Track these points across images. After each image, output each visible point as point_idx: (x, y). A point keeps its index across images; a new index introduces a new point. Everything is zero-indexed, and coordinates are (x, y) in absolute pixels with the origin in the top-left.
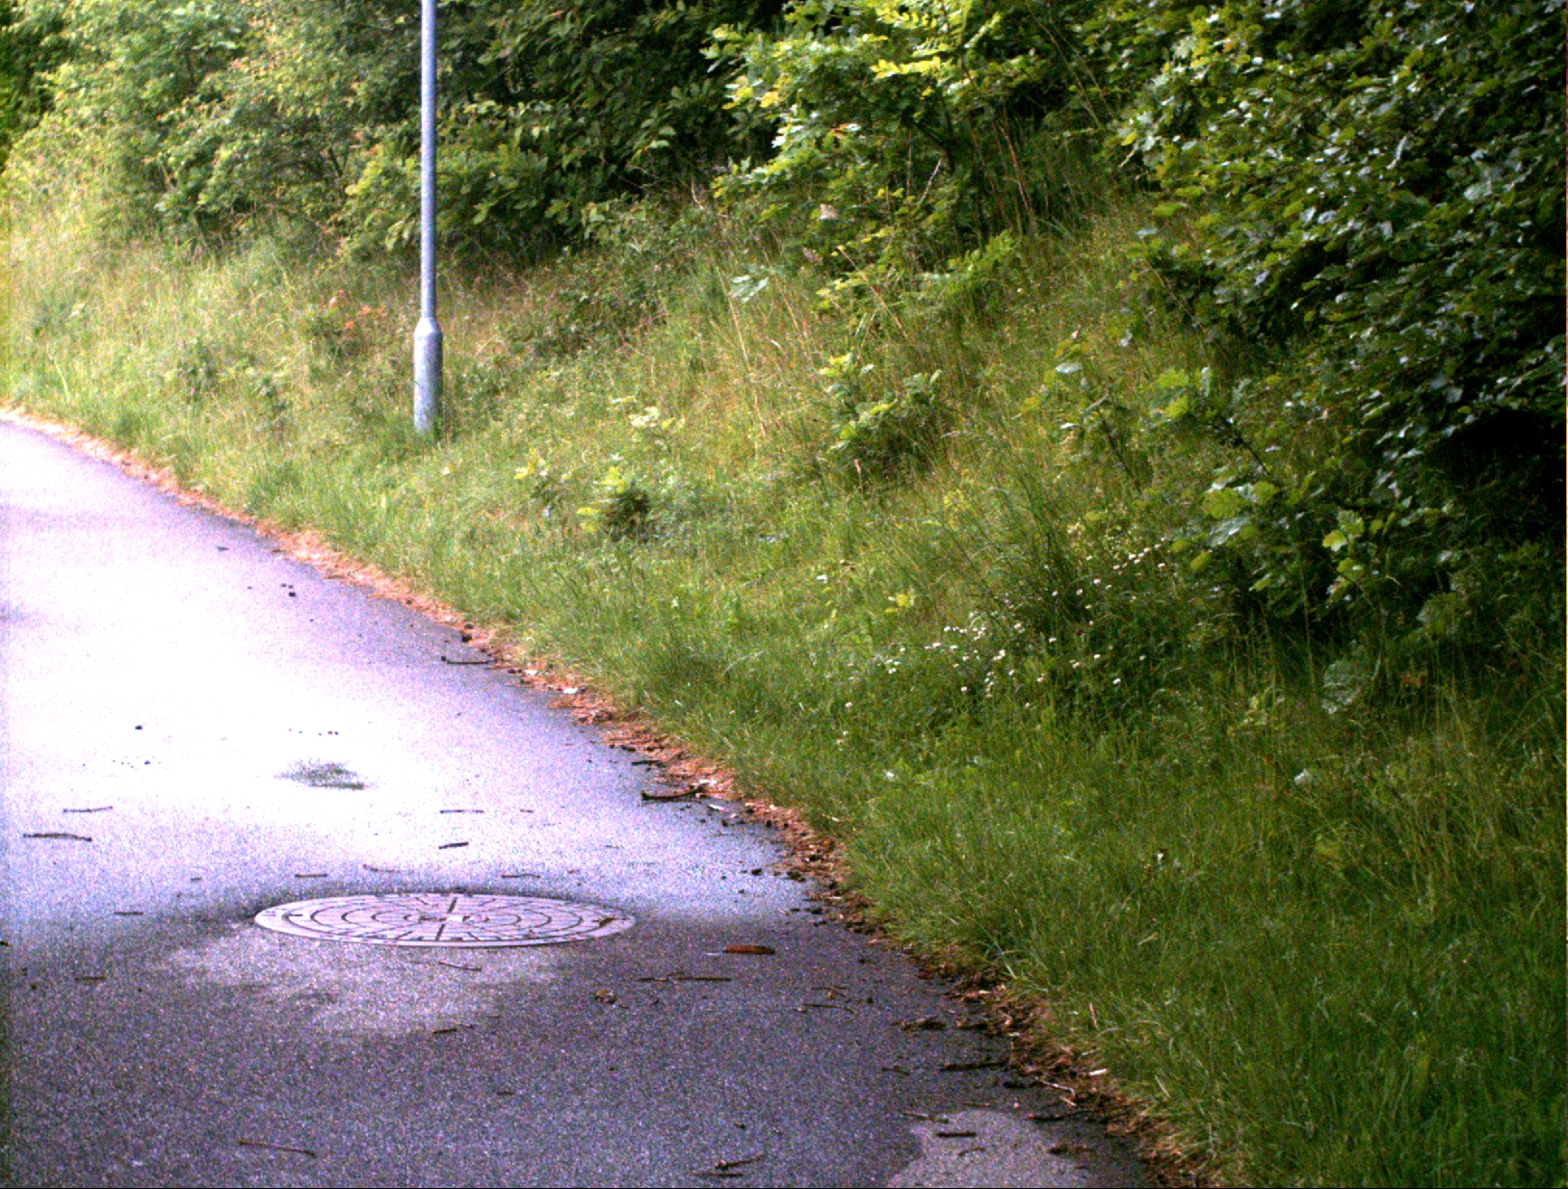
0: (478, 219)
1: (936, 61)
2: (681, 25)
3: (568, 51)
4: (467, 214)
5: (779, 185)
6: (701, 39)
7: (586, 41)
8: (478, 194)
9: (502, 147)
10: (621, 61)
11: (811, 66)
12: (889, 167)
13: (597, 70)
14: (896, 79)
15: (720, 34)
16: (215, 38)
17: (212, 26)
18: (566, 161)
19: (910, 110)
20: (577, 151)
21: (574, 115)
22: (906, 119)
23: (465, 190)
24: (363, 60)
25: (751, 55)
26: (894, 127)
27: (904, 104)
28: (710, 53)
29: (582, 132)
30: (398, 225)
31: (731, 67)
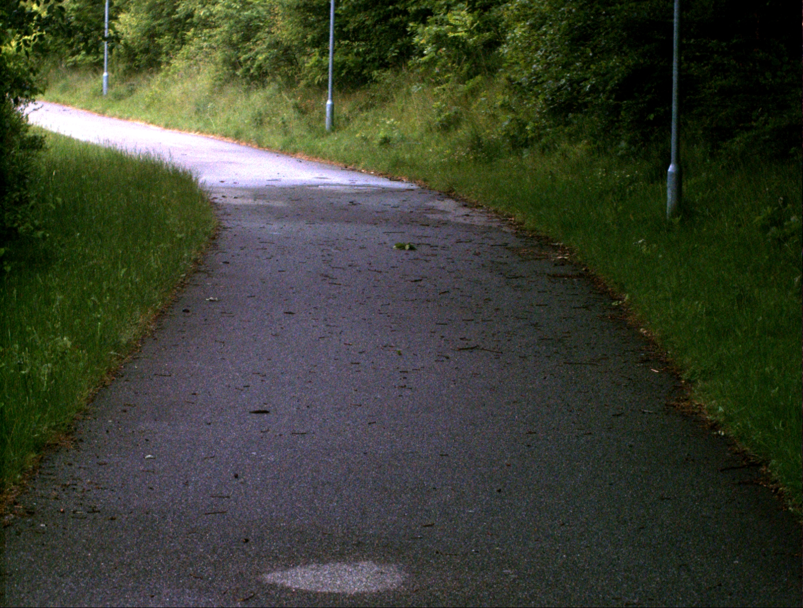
0: (343, 75)
1: (463, 33)
2: (401, 22)
3: (370, 28)
4: (339, 74)
5: (425, 63)
6: (406, 26)
7: (374, 26)
8: (343, 68)
9: (350, 55)
10: (384, 31)
11: (433, 33)
12: (453, 59)
13: (378, 33)
14: (454, 37)
15: (411, 24)
16: (256, 22)
17: (256, 18)
18: (368, 59)
19: (458, 45)
20: (371, 56)
21: (371, 45)
22: (457, 47)
23: (339, 66)
24: (308, 29)
25: (420, 30)
26: (454, 49)
27: (457, 43)
28: (409, 29)
29: (373, 51)
30: (319, 77)
31: (413, 34)
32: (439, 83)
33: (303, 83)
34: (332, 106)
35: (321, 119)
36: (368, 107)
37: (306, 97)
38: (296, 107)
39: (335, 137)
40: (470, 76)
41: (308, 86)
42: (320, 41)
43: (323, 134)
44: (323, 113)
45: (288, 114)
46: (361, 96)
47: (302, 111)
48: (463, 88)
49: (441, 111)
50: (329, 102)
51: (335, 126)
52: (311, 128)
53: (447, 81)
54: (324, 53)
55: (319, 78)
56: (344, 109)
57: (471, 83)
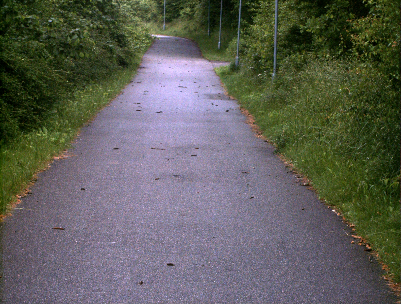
32: (184, 21)
33: (158, 21)
36: (171, 26)
37: (159, 24)
39: (166, 31)
40: (190, 20)
42: (162, 13)
43: (163, 31)
44: (163, 27)
45: (156, 27)
46: (170, 24)
47: (159, 27)
48: (188, 22)
49: (184, 26)
50: (164, 25)
52: (161, 30)
53: (186, 21)
54: (163, 15)
55: (162, 21)
56: (167, 26)
57: (190, 21)
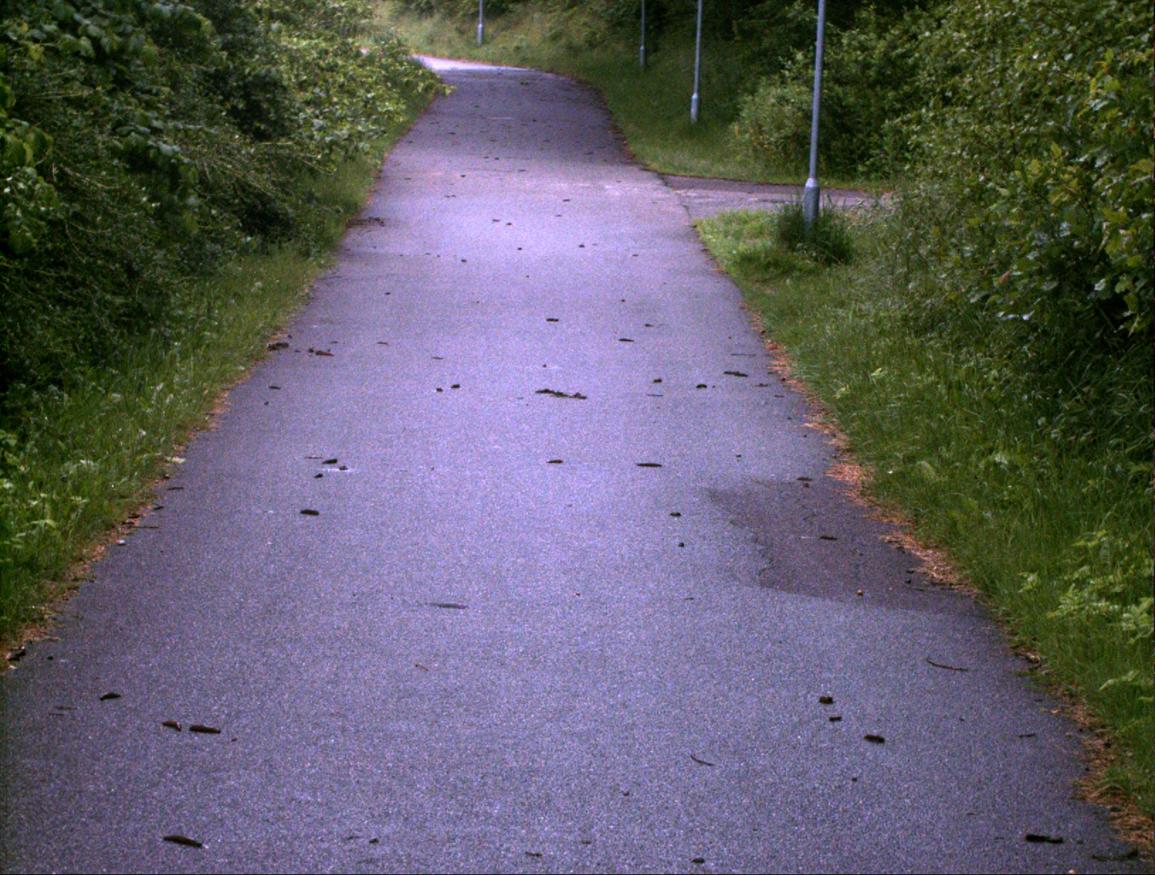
32: (550, 12)
33: (461, 14)
34: (483, 28)
35: (475, 37)
36: (505, 29)
38: (457, 29)
39: (485, 48)
41: (464, 15)
43: (477, 46)
44: (476, 33)
45: (454, 34)
46: (501, 22)
47: (461, 32)
48: (565, 15)
49: (551, 29)
50: (480, 26)
51: (484, 42)
52: (469, 43)
53: (555, 11)
55: (473, 10)
56: (490, 31)
57: (571, 12)
